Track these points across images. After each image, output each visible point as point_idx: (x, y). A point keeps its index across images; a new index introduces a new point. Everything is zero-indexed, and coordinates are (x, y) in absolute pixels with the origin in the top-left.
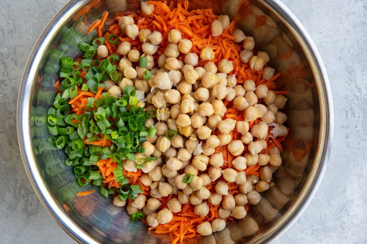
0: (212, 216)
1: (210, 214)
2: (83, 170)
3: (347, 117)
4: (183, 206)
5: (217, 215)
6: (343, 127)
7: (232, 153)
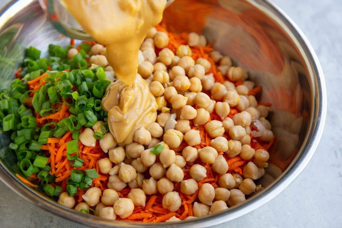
0: (184, 210)
1: (182, 208)
2: (29, 154)
3: (337, 157)
4: (148, 197)
5: (192, 211)
6: (334, 165)
7: (211, 132)
